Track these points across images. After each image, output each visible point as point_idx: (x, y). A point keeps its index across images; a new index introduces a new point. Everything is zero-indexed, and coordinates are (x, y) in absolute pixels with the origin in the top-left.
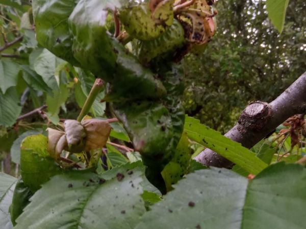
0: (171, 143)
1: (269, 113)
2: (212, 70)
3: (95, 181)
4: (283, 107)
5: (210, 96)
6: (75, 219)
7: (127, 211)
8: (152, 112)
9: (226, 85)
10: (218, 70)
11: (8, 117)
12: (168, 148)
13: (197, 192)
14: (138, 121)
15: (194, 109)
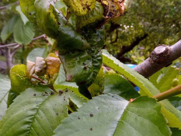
0: (91, 76)
1: (169, 53)
2: (157, 12)
3: (48, 93)
4: (178, 49)
5: (153, 29)
6: (33, 114)
7: (59, 114)
8: (80, 58)
9: (164, 22)
10: (160, 12)
11: (27, 39)
12: (89, 78)
13: (97, 108)
14: (71, 64)
15: (143, 36)
